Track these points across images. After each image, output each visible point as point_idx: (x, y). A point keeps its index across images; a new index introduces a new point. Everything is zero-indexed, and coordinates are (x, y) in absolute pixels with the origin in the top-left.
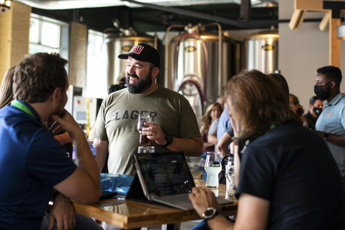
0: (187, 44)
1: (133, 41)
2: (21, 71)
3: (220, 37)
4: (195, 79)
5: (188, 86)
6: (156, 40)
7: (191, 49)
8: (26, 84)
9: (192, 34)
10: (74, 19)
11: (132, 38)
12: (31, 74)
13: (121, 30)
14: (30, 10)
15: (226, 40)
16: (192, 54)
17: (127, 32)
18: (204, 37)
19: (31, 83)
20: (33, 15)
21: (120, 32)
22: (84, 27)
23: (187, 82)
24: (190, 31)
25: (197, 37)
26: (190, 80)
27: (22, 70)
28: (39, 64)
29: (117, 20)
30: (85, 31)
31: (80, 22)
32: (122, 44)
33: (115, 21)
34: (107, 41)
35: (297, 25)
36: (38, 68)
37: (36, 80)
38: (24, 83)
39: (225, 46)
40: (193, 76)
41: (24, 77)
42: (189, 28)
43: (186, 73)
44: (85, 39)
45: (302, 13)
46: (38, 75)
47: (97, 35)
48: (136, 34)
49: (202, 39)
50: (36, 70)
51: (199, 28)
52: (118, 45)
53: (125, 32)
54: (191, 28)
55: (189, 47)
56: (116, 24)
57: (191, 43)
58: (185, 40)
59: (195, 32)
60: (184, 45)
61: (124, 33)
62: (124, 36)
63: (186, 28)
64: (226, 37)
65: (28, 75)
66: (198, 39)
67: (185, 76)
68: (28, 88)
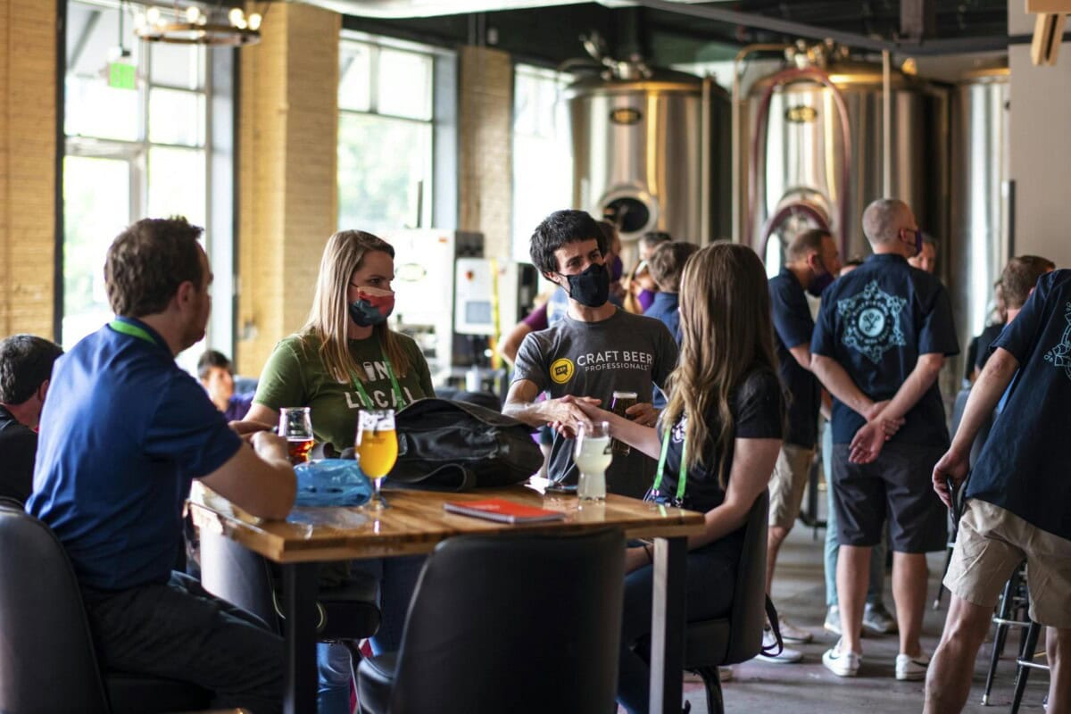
0: (793, 100)
1: (643, 94)
2: (112, 258)
3: (886, 77)
4: (817, 200)
5: (794, 222)
6: (706, 87)
7: (807, 114)
8: (124, 280)
9: (805, 71)
10: (472, 36)
11: (639, 87)
12: (130, 260)
13: (607, 62)
14: (338, 21)
15: (906, 83)
16: (808, 127)
17: (624, 69)
18: (840, 79)
19: (132, 277)
20: (346, 33)
21: (607, 68)
22: (504, 56)
23: (793, 210)
24: (801, 61)
25: (818, 78)
26: (800, 203)
27: (115, 256)
28: (144, 241)
29: (595, 37)
30: (507, 69)
31: (488, 45)
32: (610, 103)
33: (589, 39)
34: (571, 94)
35: (1048, 51)
36: (143, 248)
37: (140, 270)
38: (119, 279)
39: (904, 101)
40: (813, 192)
41: (119, 268)
42: (798, 52)
43: (793, 183)
44: (505, 93)
45: (1054, 21)
46: (143, 261)
47: (543, 78)
48: (648, 73)
49: (833, 85)
50: (139, 253)
51: (826, 52)
52: (599, 107)
53: (618, 69)
54: (804, 52)
55: (799, 108)
56: (590, 48)
57: (804, 96)
58: (786, 88)
59: (815, 63)
60: (785, 101)
61: (615, 72)
62: (616, 79)
63: (789, 53)
64: (907, 76)
65: (125, 265)
66: (823, 85)
67: (787, 194)
68: (127, 287)
